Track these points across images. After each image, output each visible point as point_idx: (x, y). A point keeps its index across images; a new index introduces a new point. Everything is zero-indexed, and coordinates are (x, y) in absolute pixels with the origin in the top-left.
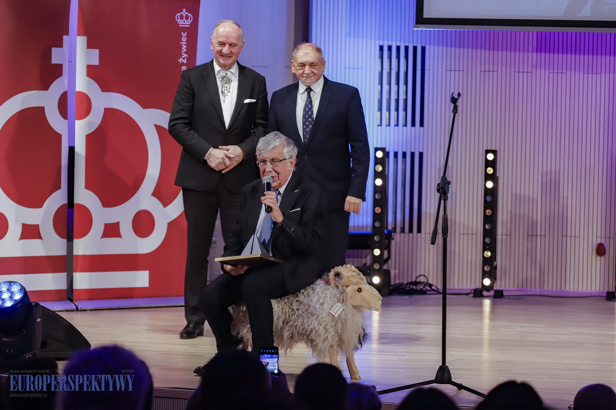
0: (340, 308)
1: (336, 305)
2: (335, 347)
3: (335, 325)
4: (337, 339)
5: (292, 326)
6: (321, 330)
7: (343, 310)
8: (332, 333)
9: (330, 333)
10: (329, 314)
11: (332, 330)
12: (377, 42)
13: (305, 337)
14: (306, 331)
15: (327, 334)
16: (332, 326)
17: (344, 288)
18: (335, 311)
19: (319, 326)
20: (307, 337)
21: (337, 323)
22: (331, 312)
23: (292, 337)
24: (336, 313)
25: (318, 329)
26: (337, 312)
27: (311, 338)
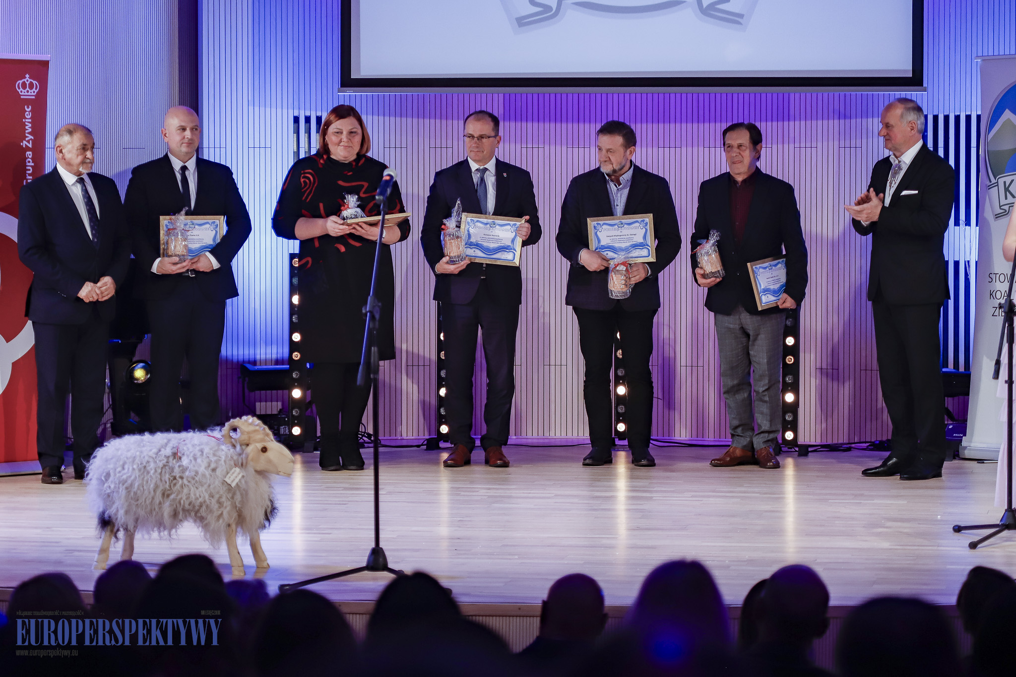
0: (239, 474)
1: (233, 471)
2: (234, 526)
3: (233, 498)
4: (235, 515)
5: (174, 500)
6: (213, 503)
7: (243, 476)
8: (228, 508)
9: (226, 507)
10: (224, 482)
11: (227, 504)
12: (291, 112)
13: (193, 514)
14: (194, 507)
15: (222, 509)
16: (228, 498)
17: (244, 447)
18: (232, 478)
19: (210, 500)
20: (196, 515)
21: (234, 494)
22: (227, 480)
23: (175, 515)
24: (232, 481)
25: (209, 503)
26: (234, 480)
27: (200, 515)
